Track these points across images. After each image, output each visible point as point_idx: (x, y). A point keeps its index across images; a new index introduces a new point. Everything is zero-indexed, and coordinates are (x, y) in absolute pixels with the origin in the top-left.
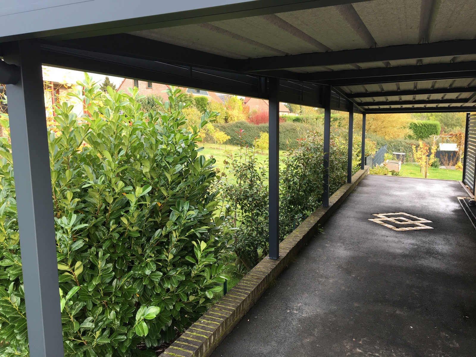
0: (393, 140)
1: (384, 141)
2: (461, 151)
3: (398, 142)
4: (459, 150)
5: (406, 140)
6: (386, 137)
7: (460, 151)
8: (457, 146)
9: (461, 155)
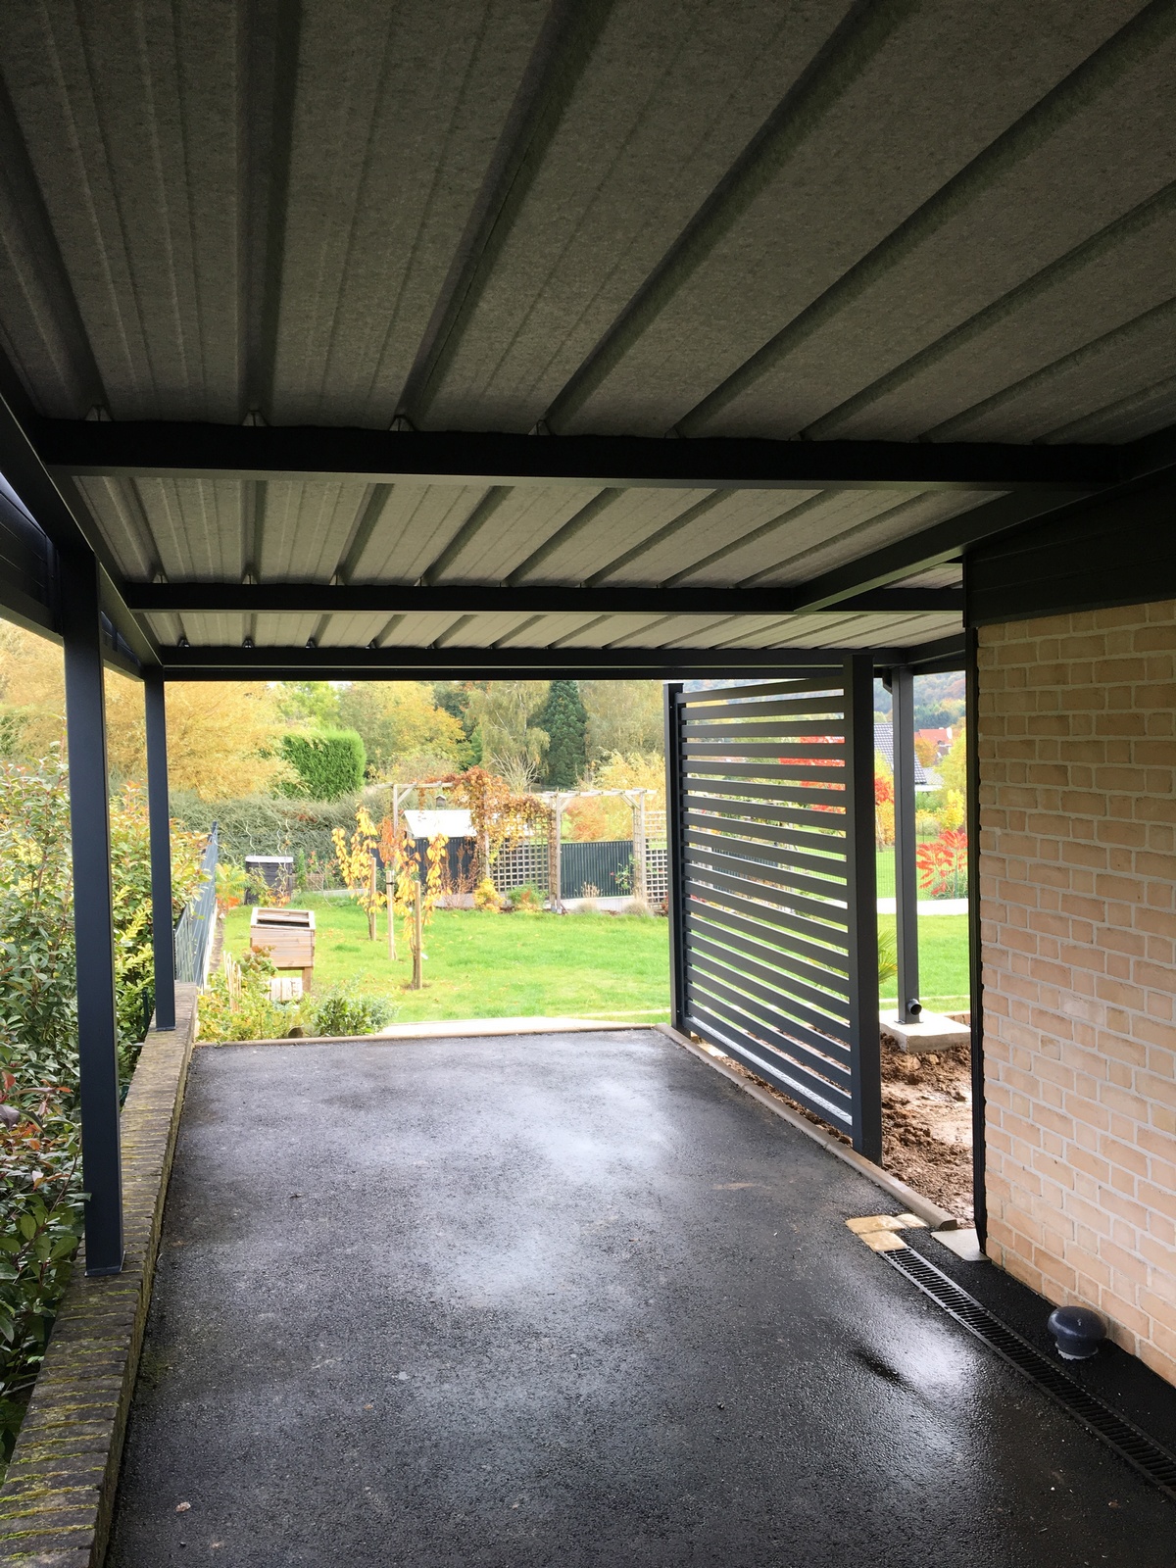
0: (229, 803)
1: (196, 807)
2: (487, 837)
3: (251, 811)
4: (481, 832)
5: (277, 802)
6: (204, 792)
7: (483, 838)
8: (473, 820)
9: (487, 854)
